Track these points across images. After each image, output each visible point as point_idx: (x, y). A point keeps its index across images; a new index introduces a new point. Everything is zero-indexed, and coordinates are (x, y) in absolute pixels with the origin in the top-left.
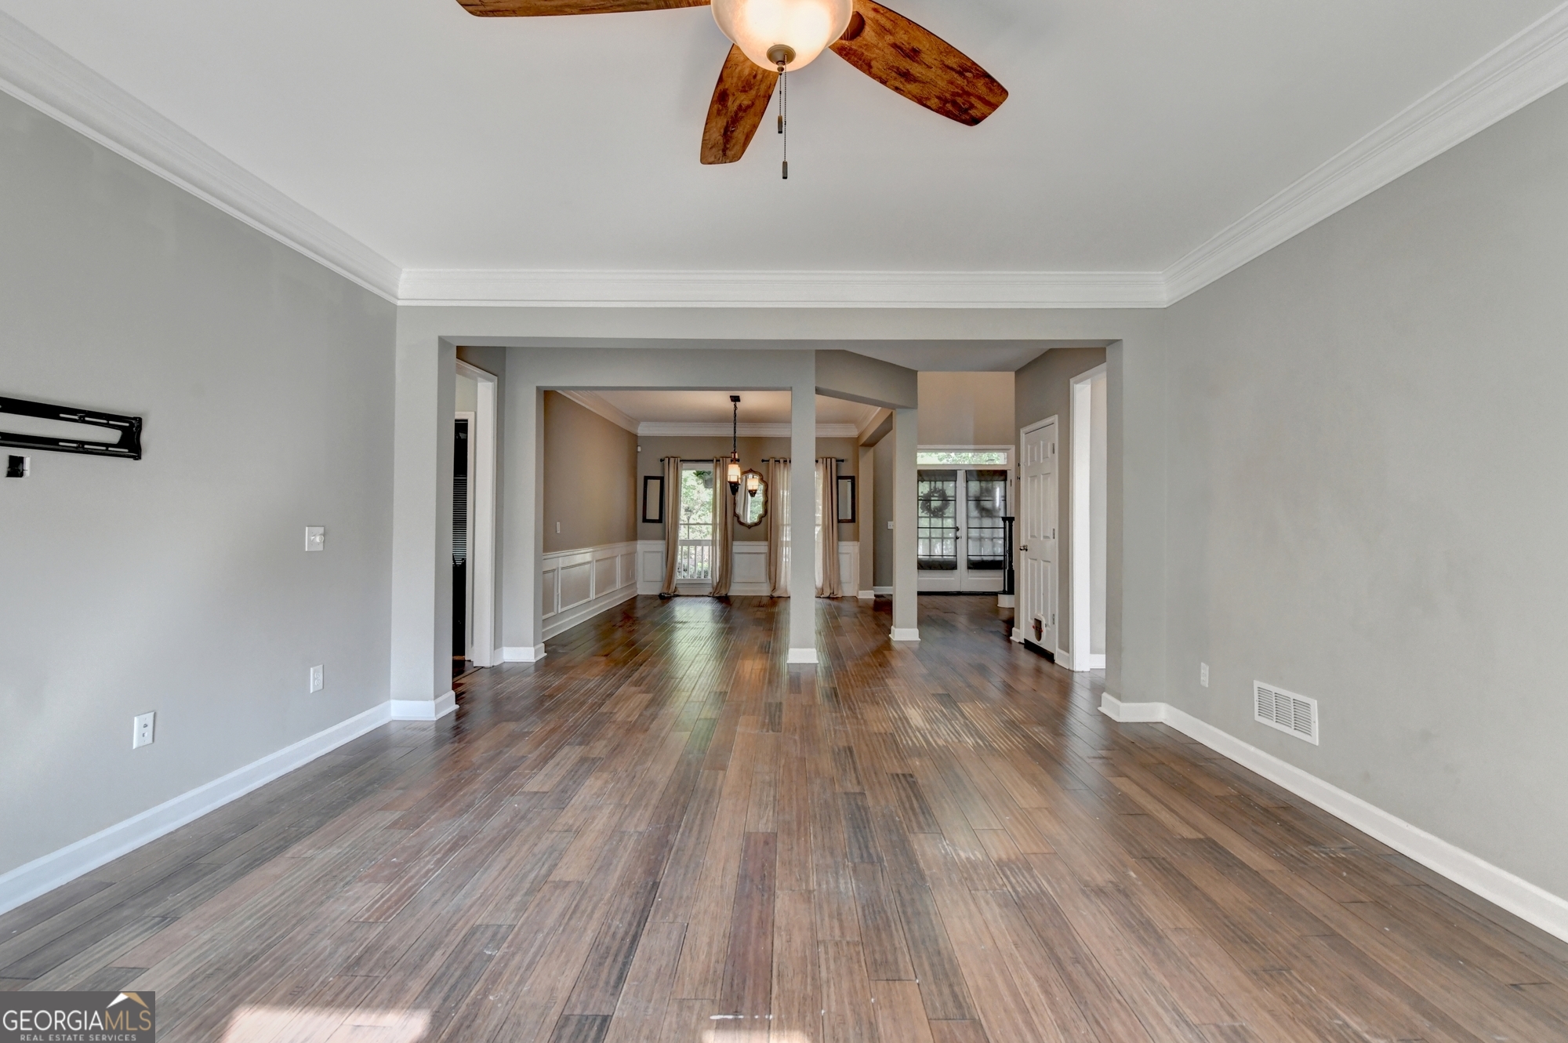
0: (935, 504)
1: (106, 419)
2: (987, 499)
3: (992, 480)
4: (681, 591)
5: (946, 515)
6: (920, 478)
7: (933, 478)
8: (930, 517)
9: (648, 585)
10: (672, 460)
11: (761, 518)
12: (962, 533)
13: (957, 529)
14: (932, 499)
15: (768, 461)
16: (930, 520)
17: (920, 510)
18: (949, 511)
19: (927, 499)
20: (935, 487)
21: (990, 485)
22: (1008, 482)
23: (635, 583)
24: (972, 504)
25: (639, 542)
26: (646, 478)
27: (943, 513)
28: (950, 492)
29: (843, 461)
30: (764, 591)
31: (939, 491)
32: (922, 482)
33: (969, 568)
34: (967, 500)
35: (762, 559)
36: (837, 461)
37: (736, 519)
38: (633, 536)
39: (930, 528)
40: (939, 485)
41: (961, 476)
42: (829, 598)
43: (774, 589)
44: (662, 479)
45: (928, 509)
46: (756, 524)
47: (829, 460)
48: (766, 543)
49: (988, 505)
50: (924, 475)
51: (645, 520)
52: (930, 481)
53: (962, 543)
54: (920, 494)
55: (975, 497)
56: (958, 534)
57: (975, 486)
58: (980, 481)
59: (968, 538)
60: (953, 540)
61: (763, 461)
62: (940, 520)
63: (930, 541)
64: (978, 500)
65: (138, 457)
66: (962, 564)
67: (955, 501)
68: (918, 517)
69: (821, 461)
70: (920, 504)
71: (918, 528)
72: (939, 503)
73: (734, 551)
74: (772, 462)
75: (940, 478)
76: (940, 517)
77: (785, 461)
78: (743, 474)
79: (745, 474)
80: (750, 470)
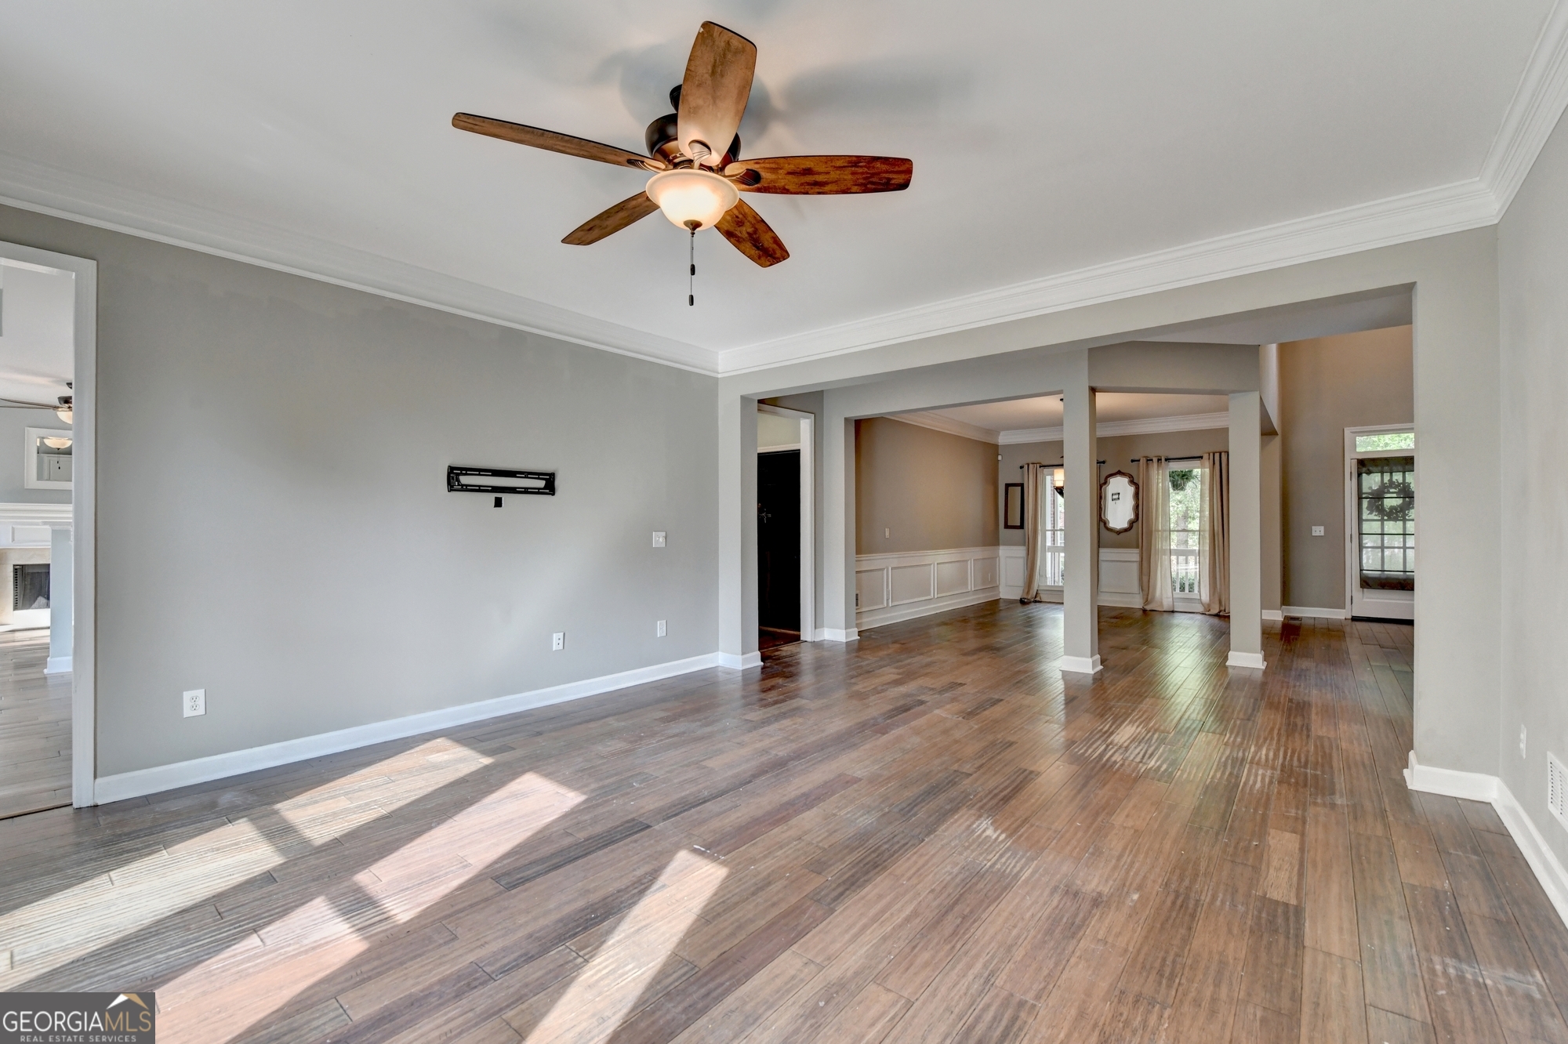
0: (1391, 502)
1: (538, 475)
4: (1044, 598)
5: (1411, 518)
7: (1386, 468)
8: (1382, 520)
9: (1009, 589)
10: (1031, 466)
11: (1132, 523)
15: (1139, 461)
19: (1377, 497)
20: (1391, 480)
23: (998, 587)
25: (1001, 547)
26: (1008, 486)
27: (1405, 515)
30: (1137, 603)
31: (1399, 484)
32: (1369, 473)
35: (1134, 568)
37: (1102, 524)
38: (993, 540)
39: (1383, 534)
40: (1398, 477)
42: (1217, 615)
43: (1147, 602)
44: (1022, 485)
45: (1380, 510)
46: (1126, 530)
47: (1217, 455)
48: (1137, 551)
50: (1366, 465)
51: (1007, 526)
52: (1382, 473)
54: (1365, 489)
61: (1133, 461)
62: (1400, 523)
63: (1383, 552)
65: (553, 494)
68: (1360, 520)
69: (1206, 456)
70: (1365, 503)
71: (1361, 534)
72: (1399, 501)
73: (1100, 558)
74: (1143, 461)
75: (1400, 468)
76: (1401, 520)
77: (1159, 460)
78: (1109, 477)
79: (1111, 476)
80: (1116, 472)
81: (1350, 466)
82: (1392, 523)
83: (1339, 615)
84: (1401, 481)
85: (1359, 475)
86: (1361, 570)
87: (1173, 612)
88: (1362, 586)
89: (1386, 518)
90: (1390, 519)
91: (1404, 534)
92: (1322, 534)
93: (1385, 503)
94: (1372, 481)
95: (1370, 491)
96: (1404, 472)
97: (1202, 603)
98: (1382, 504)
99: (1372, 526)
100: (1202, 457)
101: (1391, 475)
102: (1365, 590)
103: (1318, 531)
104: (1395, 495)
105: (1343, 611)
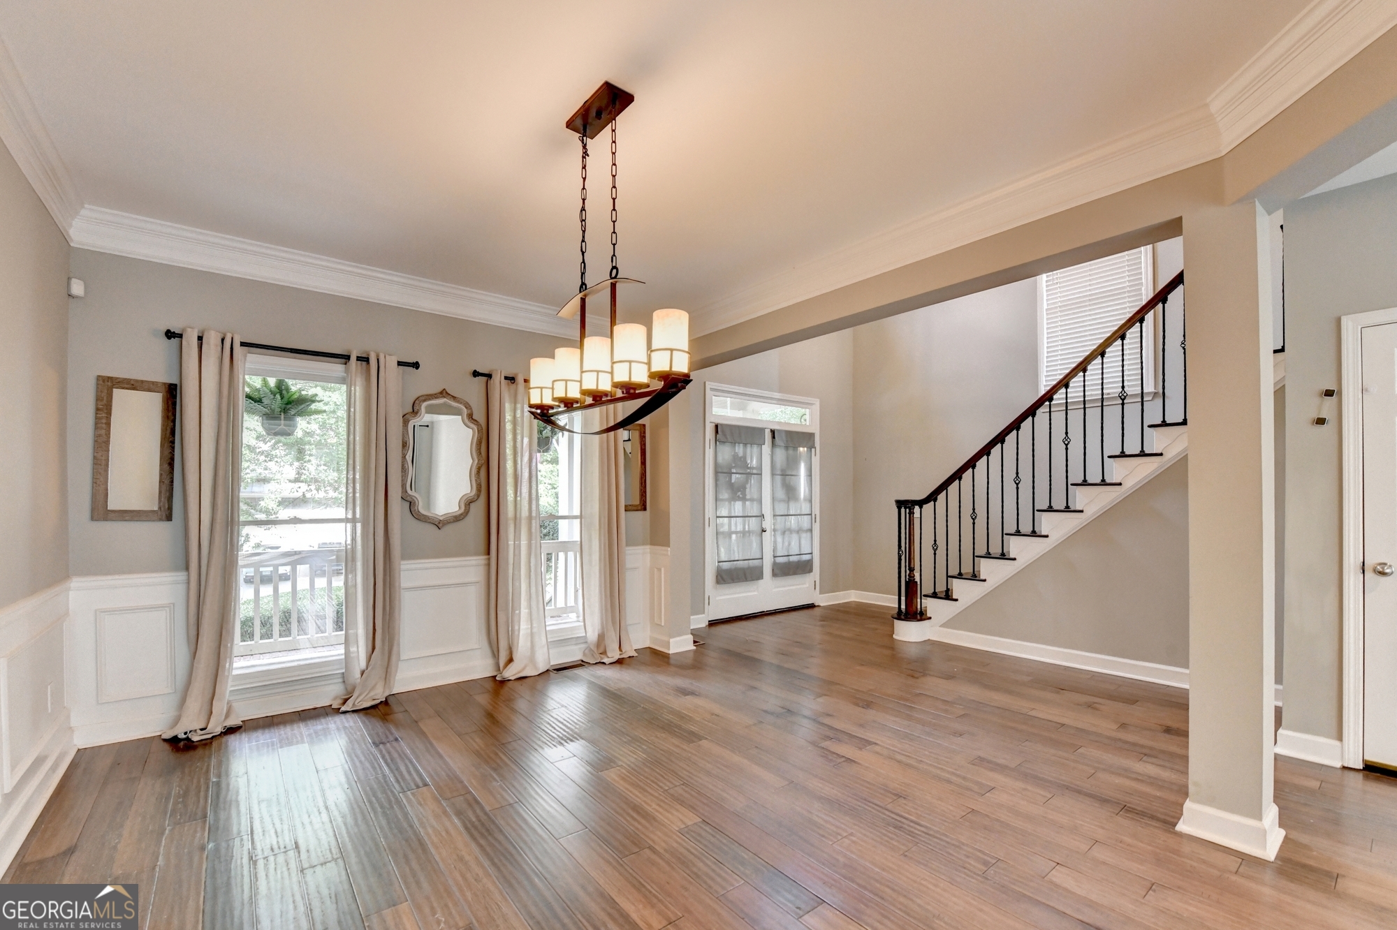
0: (736, 479)
2: (794, 473)
3: (798, 446)
4: (250, 713)
5: (748, 497)
6: (718, 437)
8: (730, 500)
10: (210, 337)
11: (471, 503)
12: (768, 524)
13: (762, 517)
14: (733, 471)
16: (730, 505)
17: (720, 489)
18: (752, 490)
19: (728, 471)
20: (737, 453)
21: (795, 451)
22: (814, 450)
24: (778, 479)
25: (79, 585)
27: (745, 493)
28: (753, 463)
30: (479, 669)
31: (741, 458)
32: (721, 443)
33: (775, 575)
34: (773, 475)
35: (473, 596)
37: (409, 506)
38: (55, 566)
39: (730, 516)
41: (765, 438)
43: (508, 661)
44: (172, 394)
45: (728, 486)
46: (457, 519)
48: (482, 562)
49: (792, 480)
50: (721, 433)
51: (101, 511)
52: (730, 443)
53: (767, 537)
54: (720, 462)
55: (781, 471)
56: (765, 525)
57: (780, 456)
58: (787, 446)
59: (775, 530)
61: (478, 374)
62: (742, 503)
64: (783, 475)
67: (761, 474)
68: (716, 500)
70: (720, 476)
71: (716, 517)
73: (402, 584)
74: (497, 379)
75: (745, 440)
76: (741, 500)
78: (425, 401)
79: (430, 399)
80: (441, 393)
81: (710, 432)
82: (737, 503)
83: (702, 620)
84: (741, 455)
85: (716, 443)
86: (717, 562)
88: (717, 583)
89: (733, 496)
90: (735, 499)
91: (744, 516)
93: (733, 479)
94: (726, 453)
95: (722, 465)
96: (748, 445)
97: (585, 642)
98: (731, 480)
99: (724, 506)
101: (736, 447)
102: (719, 586)
104: (738, 471)
105: (703, 615)
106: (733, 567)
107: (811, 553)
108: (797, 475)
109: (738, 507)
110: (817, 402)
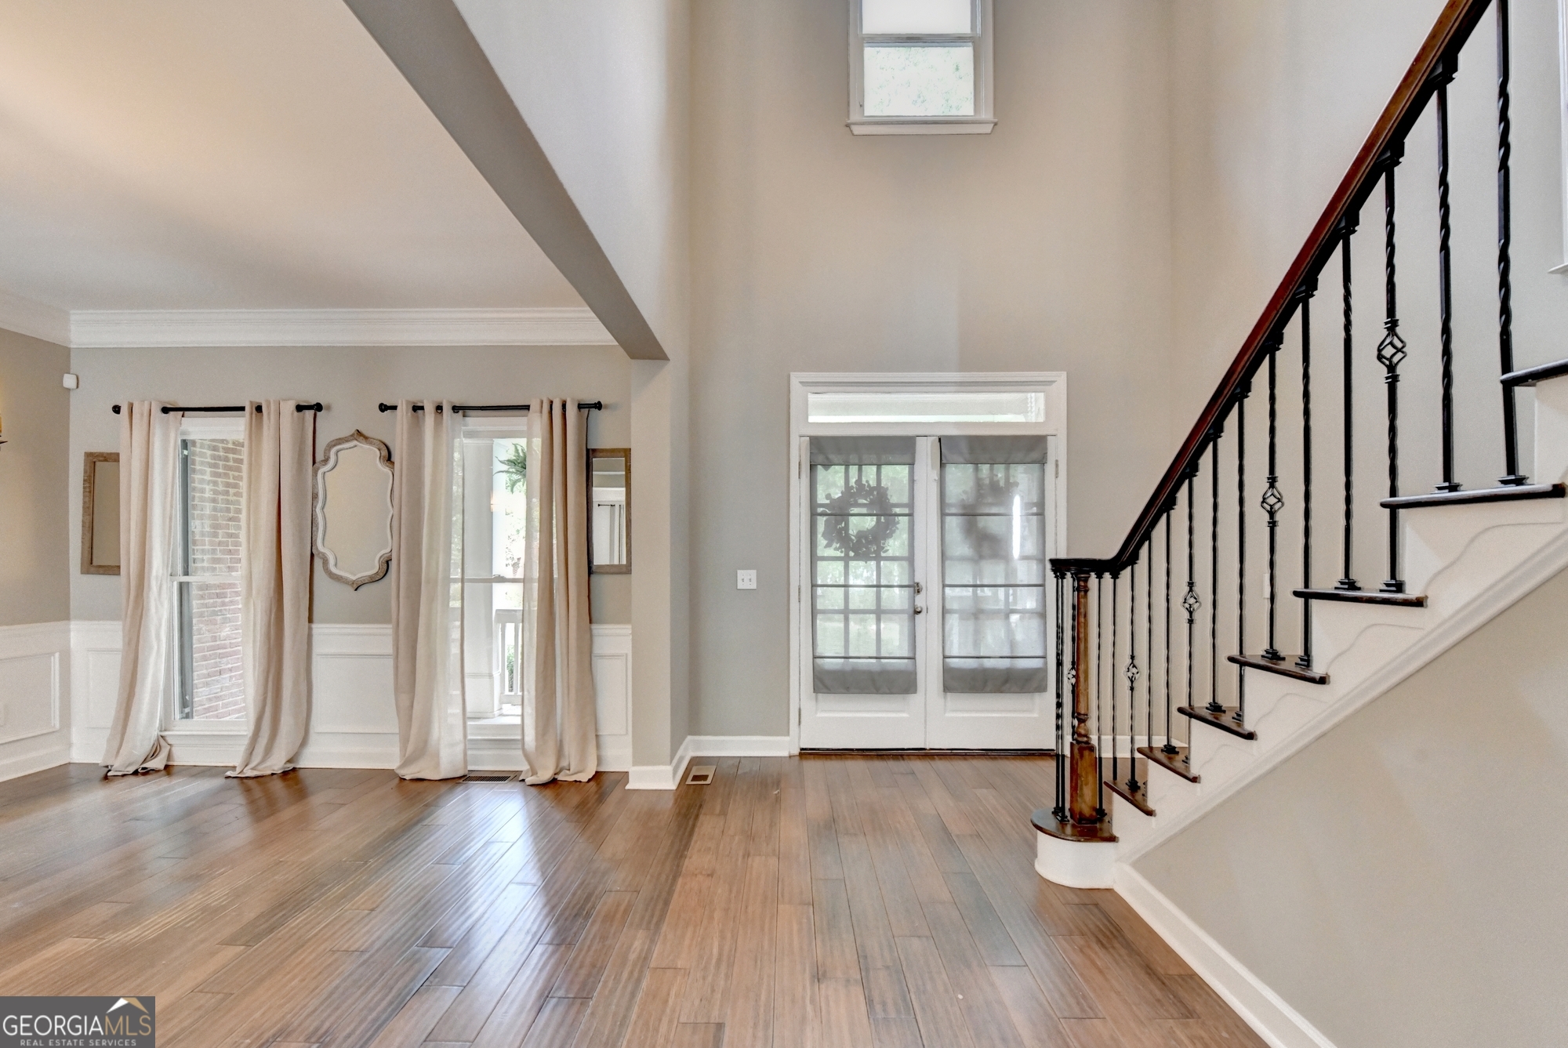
0: (861, 523)
2: (994, 510)
3: (1007, 463)
4: (182, 754)
5: (888, 554)
6: (820, 458)
7: (853, 458)
8: (846, 560)
10: (140, 407)
11: (387, 562)
12: (930, 599)
13: (916, 589)
14: (855, 510)
15: (398, 409)
16: (846, 567)
17: (822, 541)
18: (895, 545)
19: (839, 513)
20: (859, 481)
21: (1000, 472)
22: (1050, 468)
23: (62, 730)
24: (954, 523)
25: (73, 625)
26: (91, 460)
27: (880, 549)
28: (897, 496)
29: (598, 406)
30: (387, 757)
31: (872, 489)
32: (827, 465)
33: (947, 688)
34: (943, 514)
35: (385, 672)
36: (581, 406)
38: (57, 607)
39: (846, 586)
40: (870, 473)
41: (926, 452)
42: (550, 784)
43: (406, 758)
45: (844, 536)
46: (373, 580)
47: (559, 406)
49: (991, 524)
50: (823, 449)
51: (88, 567)
52: (847, 465)
53: (928, 624)
54: (821, 498)
55: (964, 507)
56: (920, 601)
57: (961, 479)
58: (976, 463)
59: (945, 612)
60: (905, 617)
61: (383, 408)
62: (872, 565)
63: (847, 620)
64: (970, 514)
66: (930, 676)
67: (910, 515)
68: (814, 558)
69: (535, 406)
70: (821, 522)
71: (814, 586)
72: (869, 523)
73: (317, 649)
74: (403, 411)
75: (874, 458)
76: (871, 559)
77: (439, 408)
78: (335, 445)
79: (340, 444)
80: (352, 435)
81: (798, 452)
82: (862, 563)
83: (782, 747)
84: (873, 483)
85: (813, 467)
86: (815, 657)
87: (466, 778)
88: (816, 690)
89: (852, 554)
90: (857, 557)
91: (878, 586)
92: (754, 586)
93: (851, 526)
94: (833, 482)
95: (828, 502)
96: (879, 466)
97: (523, 749)
98: (847, 528)
99: (829, 572)
100: (527, 408)
101: (860, 470)
102: (820, 695)
103: (747, 579)
104: (864, 511)
105: (787, 739)
106: (848, 668)
107: (1044, 657)
108: (1008, 515)
109: (863, 572)
110: (1061, 379)
